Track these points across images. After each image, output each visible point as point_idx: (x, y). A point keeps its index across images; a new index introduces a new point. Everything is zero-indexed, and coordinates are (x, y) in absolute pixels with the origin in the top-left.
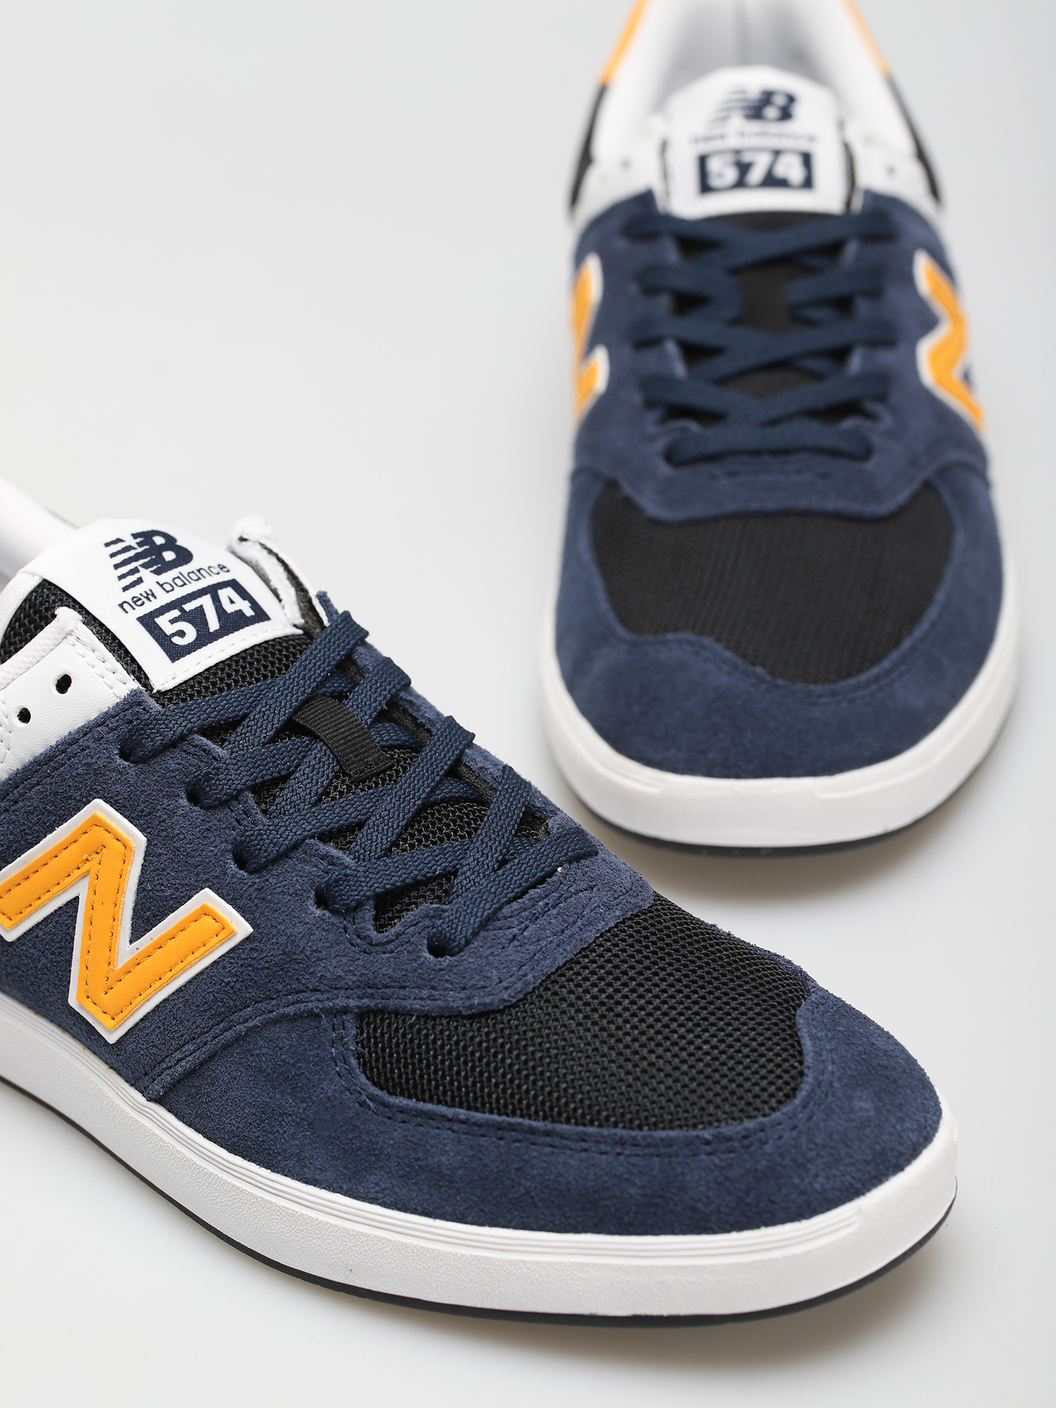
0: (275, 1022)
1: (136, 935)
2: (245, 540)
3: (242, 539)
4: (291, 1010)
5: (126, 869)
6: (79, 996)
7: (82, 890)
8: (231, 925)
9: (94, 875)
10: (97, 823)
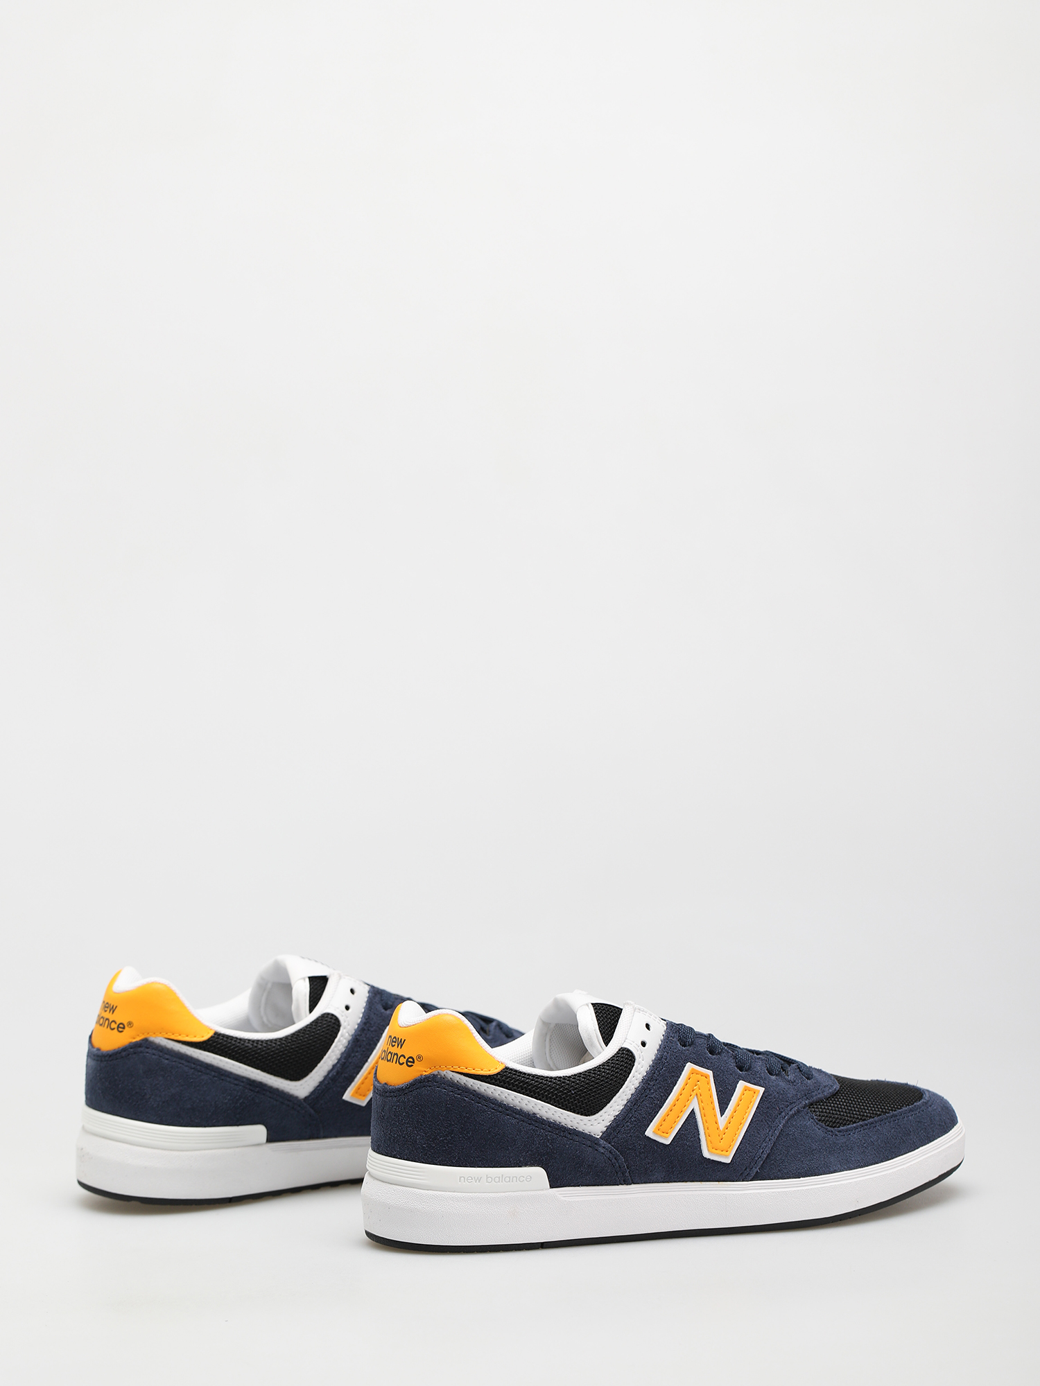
0: (789, 1120)
1: (723, 1110)
4: (792, 1112)
5: (710, 1086)
6: (708, 1150)
7: (694, 1105)
8: (756, 1090)
9: (699, 1095)
10: (693, 1072)
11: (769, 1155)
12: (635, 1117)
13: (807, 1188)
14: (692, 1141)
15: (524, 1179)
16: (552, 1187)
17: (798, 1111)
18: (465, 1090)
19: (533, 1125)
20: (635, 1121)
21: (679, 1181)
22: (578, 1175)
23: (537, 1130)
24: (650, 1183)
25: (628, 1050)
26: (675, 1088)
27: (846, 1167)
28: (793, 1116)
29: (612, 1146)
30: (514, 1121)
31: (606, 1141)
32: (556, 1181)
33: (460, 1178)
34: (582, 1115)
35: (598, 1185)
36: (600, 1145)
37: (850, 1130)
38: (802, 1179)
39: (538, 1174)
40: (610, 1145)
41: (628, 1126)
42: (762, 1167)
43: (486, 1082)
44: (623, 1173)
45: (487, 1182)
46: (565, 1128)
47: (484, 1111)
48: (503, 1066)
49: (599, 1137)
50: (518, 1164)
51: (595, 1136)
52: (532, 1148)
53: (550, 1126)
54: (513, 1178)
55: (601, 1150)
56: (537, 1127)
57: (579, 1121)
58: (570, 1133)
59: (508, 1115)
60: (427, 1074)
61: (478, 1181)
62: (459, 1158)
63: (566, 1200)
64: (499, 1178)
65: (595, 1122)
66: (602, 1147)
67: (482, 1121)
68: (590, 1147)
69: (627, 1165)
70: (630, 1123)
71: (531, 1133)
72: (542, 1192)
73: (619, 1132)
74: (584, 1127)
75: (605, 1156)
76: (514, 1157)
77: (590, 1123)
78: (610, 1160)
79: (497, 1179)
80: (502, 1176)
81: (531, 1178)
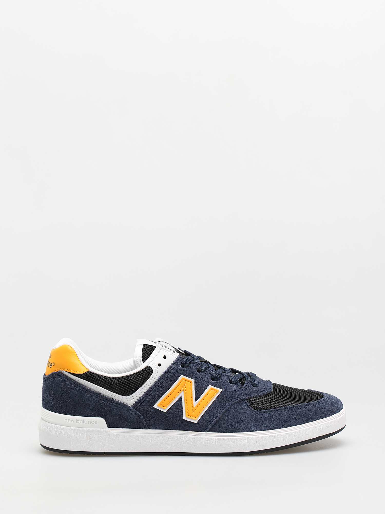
0: (233, 405)
1: (197, 399)
2: (160, 341)
3: (159, 341)
4: (236, 402)
5: (192, 387)
6: (186, 416)
7: (182, 395)
8: (217, 390)
9: (185, 390)
10: (183, 379)
11: (218, 420)
12: (149, 398)
13: (235, 437)
14: (178, 412)
15: (94, 422)
16: (108, 427)
17: (240, 401)
18: (71, 380)
19: (98, 398)
20: (149, 400)
21: (173, 430)
22: (121, 423)
23: (100, 401)
24: (158, 429)
25: (150, 367)
26: (172, 386)
27: (259, 429)
28: (236, 403)
29: (137, 411)
30: (89, 396)
31: (134, 408)
32: (110, 425)
33: (65, 419)
34: (122, 395)
35: (131, 428)
36: (130, 410)
37: (267, 412)
38: (233, 433)
39: (101, 421)
40: (135, 410)
41: (145, 402)
42: (214, 426)
43: (78, 377)
44: (143, 424)
45: (77, 422)
46: (114, 401)
47: (76, 390)
48: (87, 370)
49: (131, 406)
50: (91, 415)
51: (129, 406)
52: (98, 409)
53: (106, 399)
54: (89, 421)
55: (131, 412)
56: (100, 399)
57: (121, 398)
58: (116, 404)
59: (87, 393)
60: (56, 371)
61: (73, 422)
62: (65, 411)
63: (115, 434)
64: (82, 421)
65: (129, 399)
66: (132, 411)
67: (75, 395)
68: (126, 410)
69: (145, 420)
70: (146, 401)
71: (97, 402)
72: (103, 429)
73: (140, 405)
74: (124, 401)
75: (133, 415)
76: (89, 412)
77: (127, 400)
78: (136, 417)
79: (81, 422)
80: (84, 420)
81: (97, 422)
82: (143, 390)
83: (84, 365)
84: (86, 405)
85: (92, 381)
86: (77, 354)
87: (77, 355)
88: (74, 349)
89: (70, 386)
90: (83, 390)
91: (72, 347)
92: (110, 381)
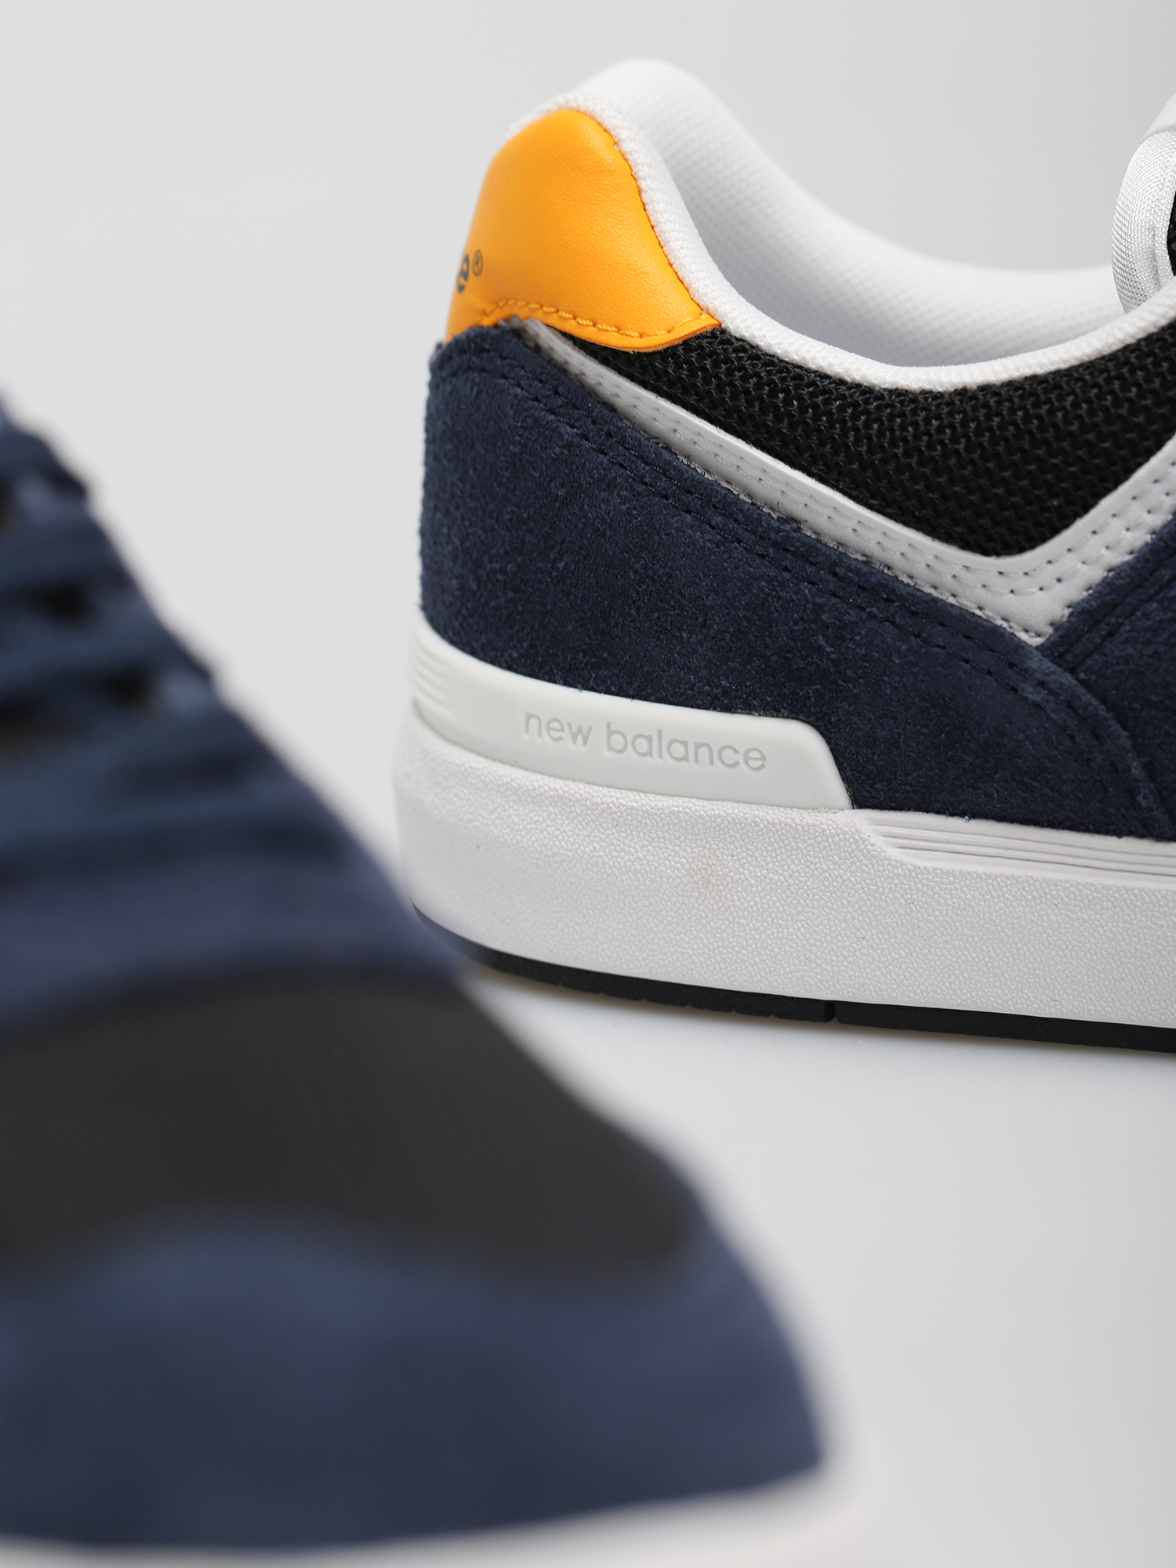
15: (740, 758)
16: (856, 802)
18: (584, 395)
23: (784, 583)
29: (1082, 682)
30: (707, 537)
31: (1059, 659)
32: (871, 784)
33: (529, 716)
34: (963, 548)
35: (1039, 826)
36: (1026, 674)
39: (796, 749)
40: (1068, 679)
41: (1147, 616)
44: (1132, 793)
45: (610, 748)
46: (893, 591)
47: (611, 486)
48: (703, 323)
49: (1039, 641)
50: (716, 697)
51: (1023, 636)
52: (767, 646)
53: (835, 575)
54: (698, 746)
55: (1032, 694)
56: (786, 569)
57: (958, 569)
58: (913, 613)
59: (689, 512)
60: (487, 322)
61: (585, 743)
62: (531, 646)
63: (905, 859)
64: (649, 739)
65: (1022, 583)
66: (1042, 684)
67: (603, 520)
68: (990, 673)
69: (1145, 766)
70: (1160, 603)
71: (761, 589)
72: (810, 818)
73: (1111, 634)
74: (982, 595)
75: (1049, 718)
76: (704, 672)
77: (1003, 585)
78: (1072, 737)
79: (643, 745)
80: (660, 732)
81: (763, 758)
82: (1137, 512)
83: (686, 281)
84: (682, 608)
85: (729, 414)
86: (643, 184)
87: (640, 192)
88: (627, 146)
89: (569, 446)
90: (662, 484)
91: (608, 124)
92: (868, 425)
